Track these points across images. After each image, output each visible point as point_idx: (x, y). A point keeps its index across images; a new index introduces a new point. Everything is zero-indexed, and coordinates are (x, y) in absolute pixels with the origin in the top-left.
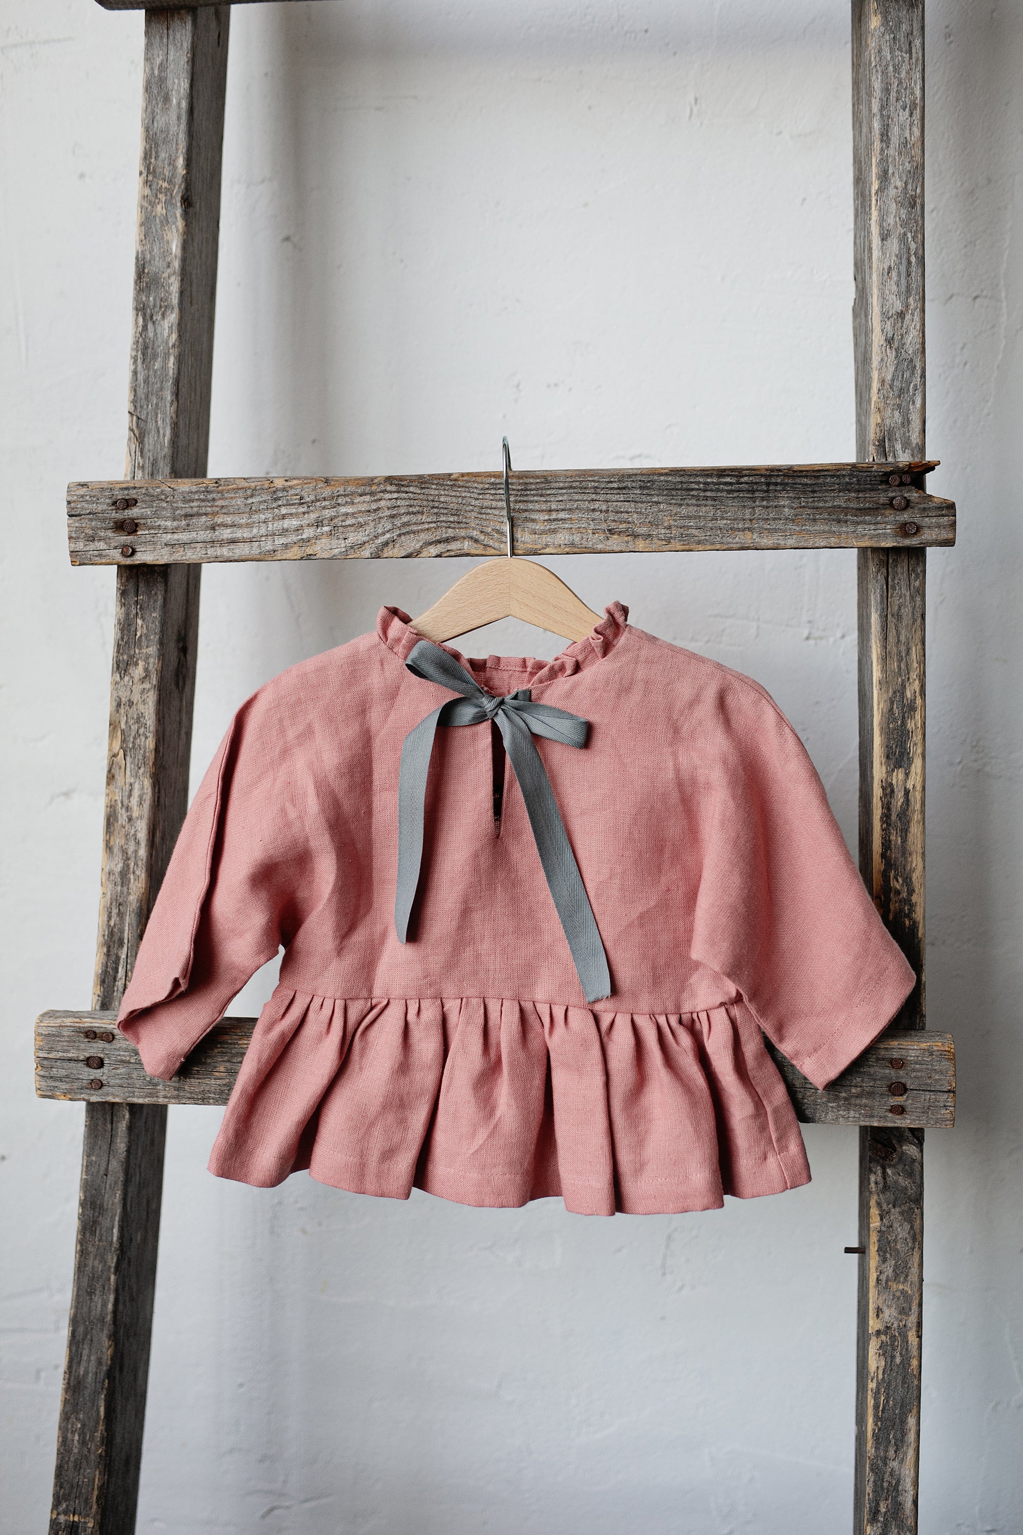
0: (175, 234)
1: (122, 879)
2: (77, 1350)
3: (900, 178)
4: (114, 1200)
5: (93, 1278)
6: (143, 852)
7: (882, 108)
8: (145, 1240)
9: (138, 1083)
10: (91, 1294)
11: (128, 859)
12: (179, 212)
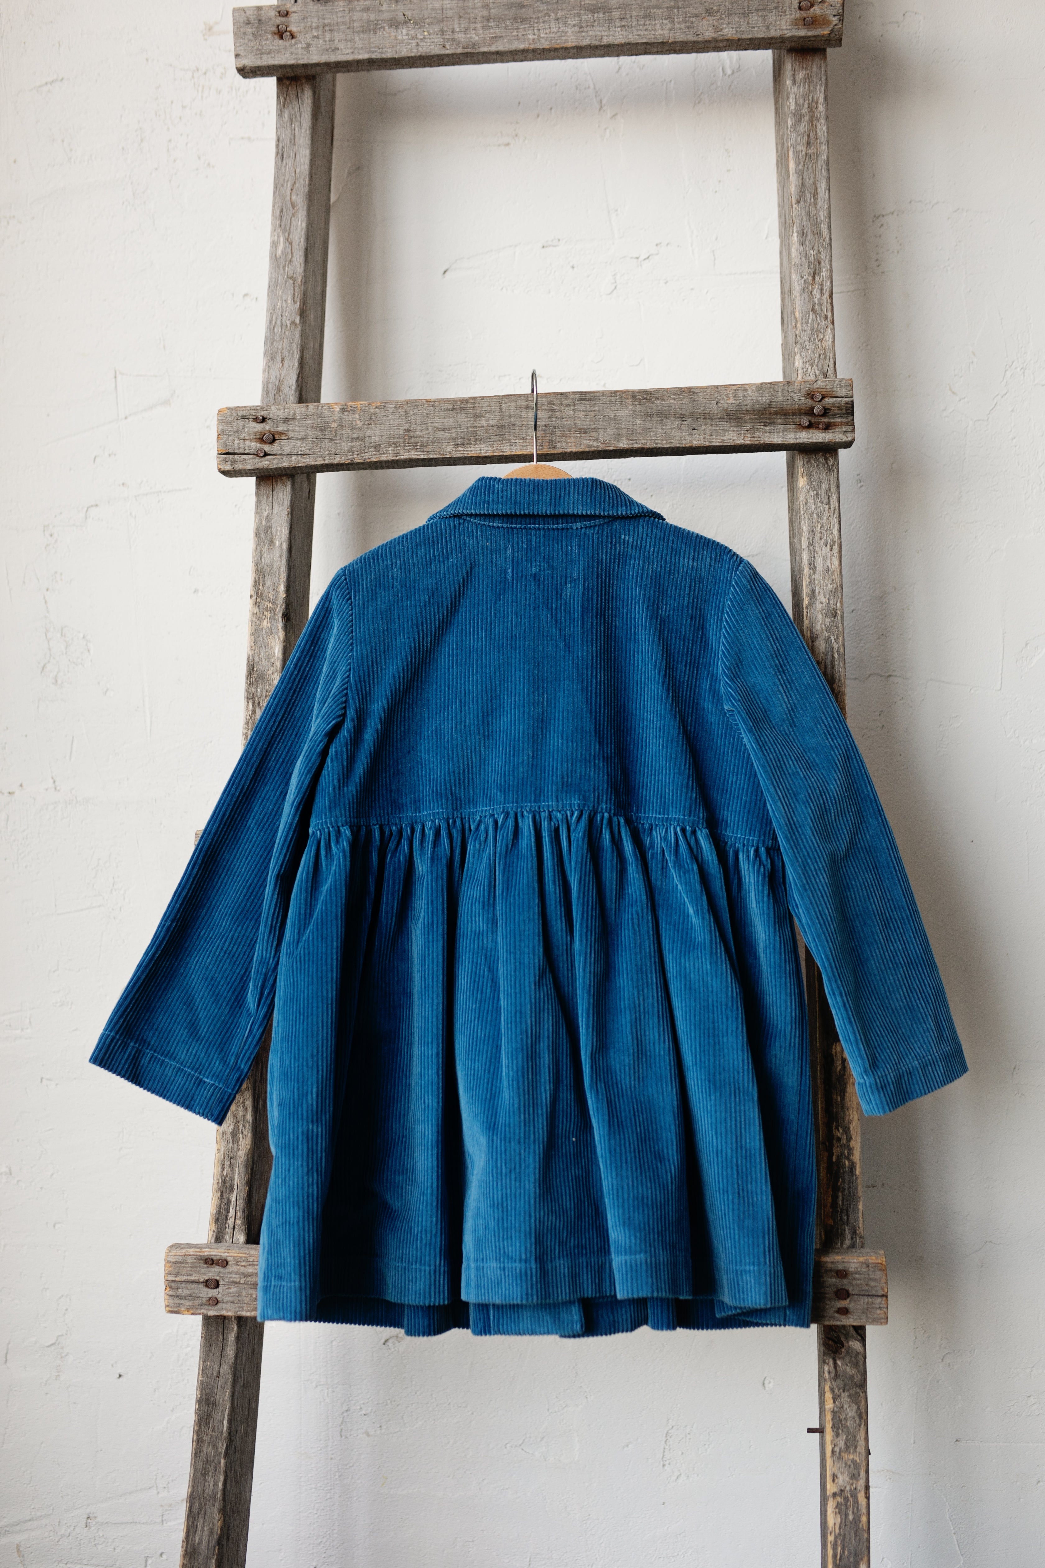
0: (278, 642)
1: (233, 1138)
2: (193, 1522)
3: (825, 596)
4: (224, 1397)
5: (207, 1462)
6: (249, 1116)
7: (809, 544)
8: (246, 1431)
9: (246, 1300)
10: (205, 1475)
11: (238, 1122)
12: (280, 625)
